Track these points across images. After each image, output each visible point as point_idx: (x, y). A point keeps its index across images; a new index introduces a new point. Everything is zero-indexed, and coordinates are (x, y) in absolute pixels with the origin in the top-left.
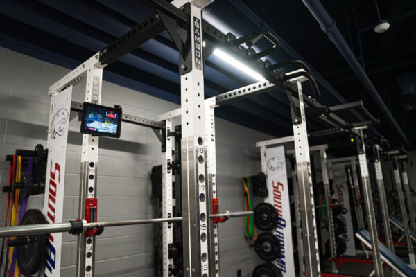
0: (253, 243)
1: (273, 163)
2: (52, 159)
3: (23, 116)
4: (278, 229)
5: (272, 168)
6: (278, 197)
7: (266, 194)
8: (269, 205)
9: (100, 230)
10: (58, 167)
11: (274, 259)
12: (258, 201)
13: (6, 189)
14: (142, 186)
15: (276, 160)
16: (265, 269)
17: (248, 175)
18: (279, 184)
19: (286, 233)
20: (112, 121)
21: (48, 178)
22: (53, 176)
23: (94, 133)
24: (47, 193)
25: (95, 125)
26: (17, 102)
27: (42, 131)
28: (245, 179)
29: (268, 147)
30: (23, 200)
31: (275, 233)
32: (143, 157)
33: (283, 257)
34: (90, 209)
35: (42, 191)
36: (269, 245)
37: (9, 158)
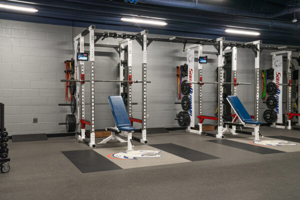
0: (265, 101)
1: (277, 64)
2: (189, 68)
3: (179, 55)
4: (277, 95)
5: (277, 66)
6: (278, 80)
7: (273, 78)
8: (273, 83)
9: (203, 84)
10: (192, 70)
11: (274, 108)
12: (269, 81)
13: (178, 75)
14: (213, 74)
15: (279, 62)
16: (269, 112)
17: (266, 69)
18: (279, 73)
19: (280, 96)
20: (205, 60)
21: (189, 72)
22: (190, 72)
23: (202, 63)
24: (189, 76)
25: (202, 61)
26: (176, 51)
27: (185, 59)
28: (263, 71)
29: (277, 55)
30: (181, 79)
31: (275, 96)
32: (214, 64)
33: (278, 107)
34: (201, 79)
35: (187, 75)
36: (272, 102)
37: (178, 67)
